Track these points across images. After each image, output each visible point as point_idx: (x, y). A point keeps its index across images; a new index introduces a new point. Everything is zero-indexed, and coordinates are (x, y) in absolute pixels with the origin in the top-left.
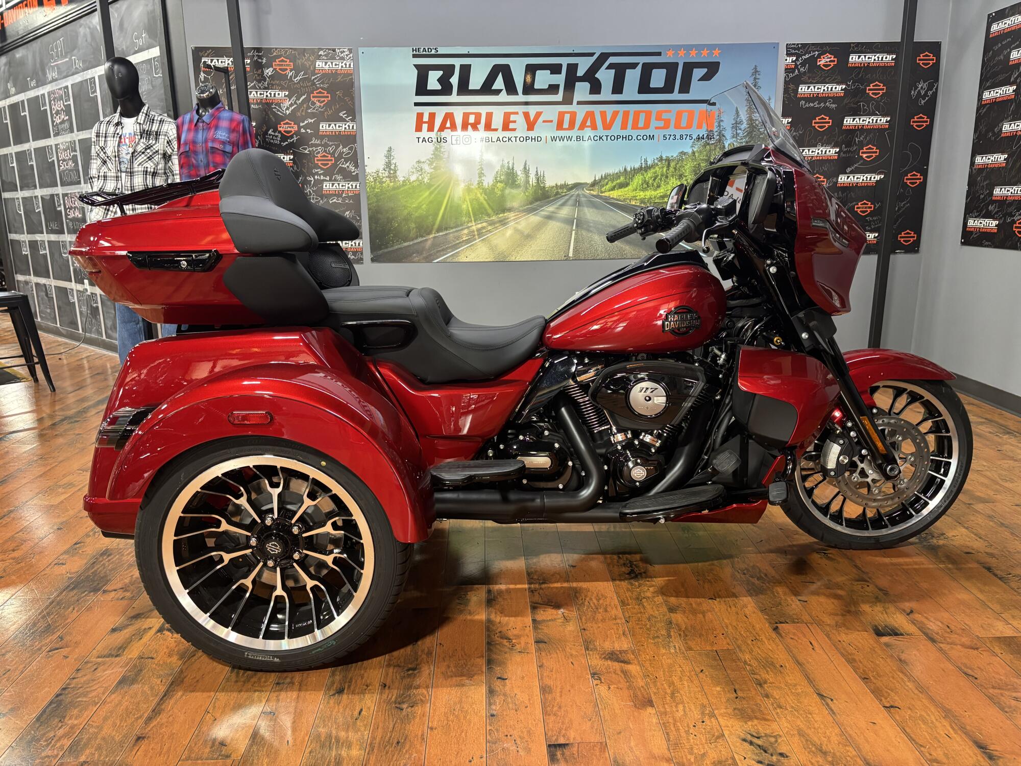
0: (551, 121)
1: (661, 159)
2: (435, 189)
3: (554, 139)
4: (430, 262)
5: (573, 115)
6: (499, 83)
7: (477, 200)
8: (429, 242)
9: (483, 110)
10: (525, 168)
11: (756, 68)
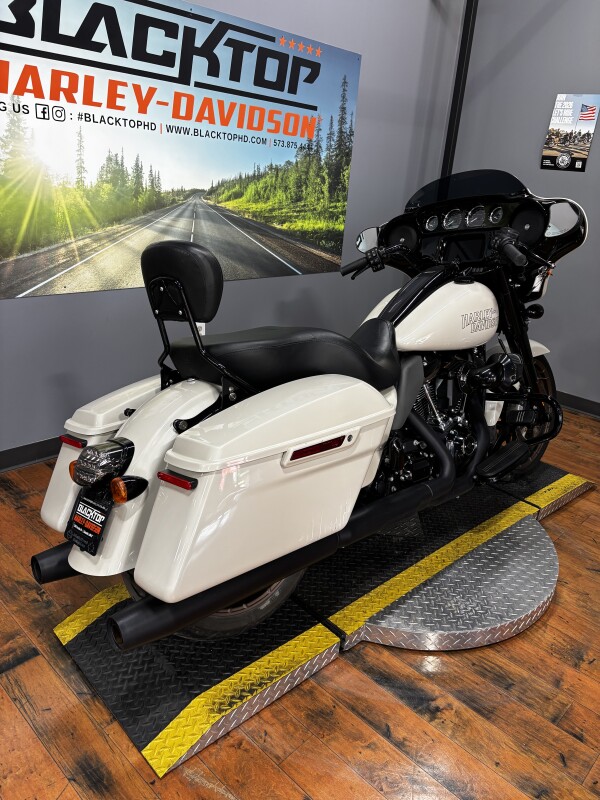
0: (166, 104)
1: (271, 168)
2: (14, 186)
3: (170, 129)
4: (13, 296)
5: (191, 99)
6: (101, 35)
7: (76, 205)
8: (9, 269)
9: (81, 71)
10: (137, 165)
11: (345, 79)
